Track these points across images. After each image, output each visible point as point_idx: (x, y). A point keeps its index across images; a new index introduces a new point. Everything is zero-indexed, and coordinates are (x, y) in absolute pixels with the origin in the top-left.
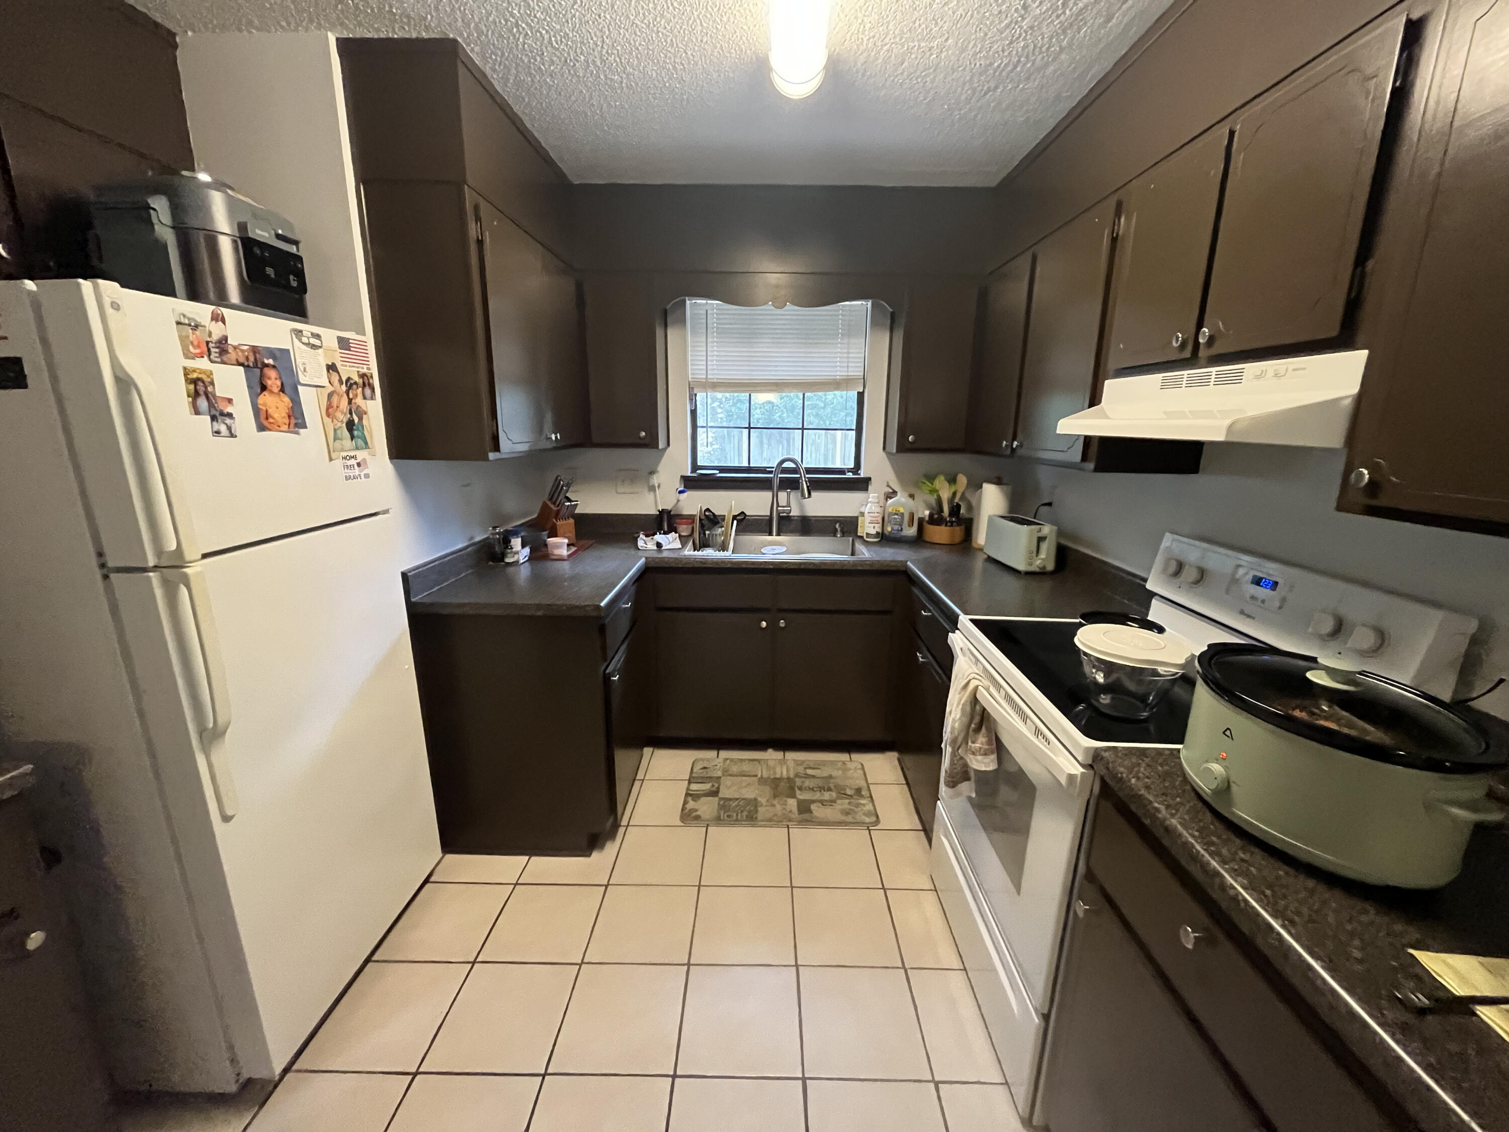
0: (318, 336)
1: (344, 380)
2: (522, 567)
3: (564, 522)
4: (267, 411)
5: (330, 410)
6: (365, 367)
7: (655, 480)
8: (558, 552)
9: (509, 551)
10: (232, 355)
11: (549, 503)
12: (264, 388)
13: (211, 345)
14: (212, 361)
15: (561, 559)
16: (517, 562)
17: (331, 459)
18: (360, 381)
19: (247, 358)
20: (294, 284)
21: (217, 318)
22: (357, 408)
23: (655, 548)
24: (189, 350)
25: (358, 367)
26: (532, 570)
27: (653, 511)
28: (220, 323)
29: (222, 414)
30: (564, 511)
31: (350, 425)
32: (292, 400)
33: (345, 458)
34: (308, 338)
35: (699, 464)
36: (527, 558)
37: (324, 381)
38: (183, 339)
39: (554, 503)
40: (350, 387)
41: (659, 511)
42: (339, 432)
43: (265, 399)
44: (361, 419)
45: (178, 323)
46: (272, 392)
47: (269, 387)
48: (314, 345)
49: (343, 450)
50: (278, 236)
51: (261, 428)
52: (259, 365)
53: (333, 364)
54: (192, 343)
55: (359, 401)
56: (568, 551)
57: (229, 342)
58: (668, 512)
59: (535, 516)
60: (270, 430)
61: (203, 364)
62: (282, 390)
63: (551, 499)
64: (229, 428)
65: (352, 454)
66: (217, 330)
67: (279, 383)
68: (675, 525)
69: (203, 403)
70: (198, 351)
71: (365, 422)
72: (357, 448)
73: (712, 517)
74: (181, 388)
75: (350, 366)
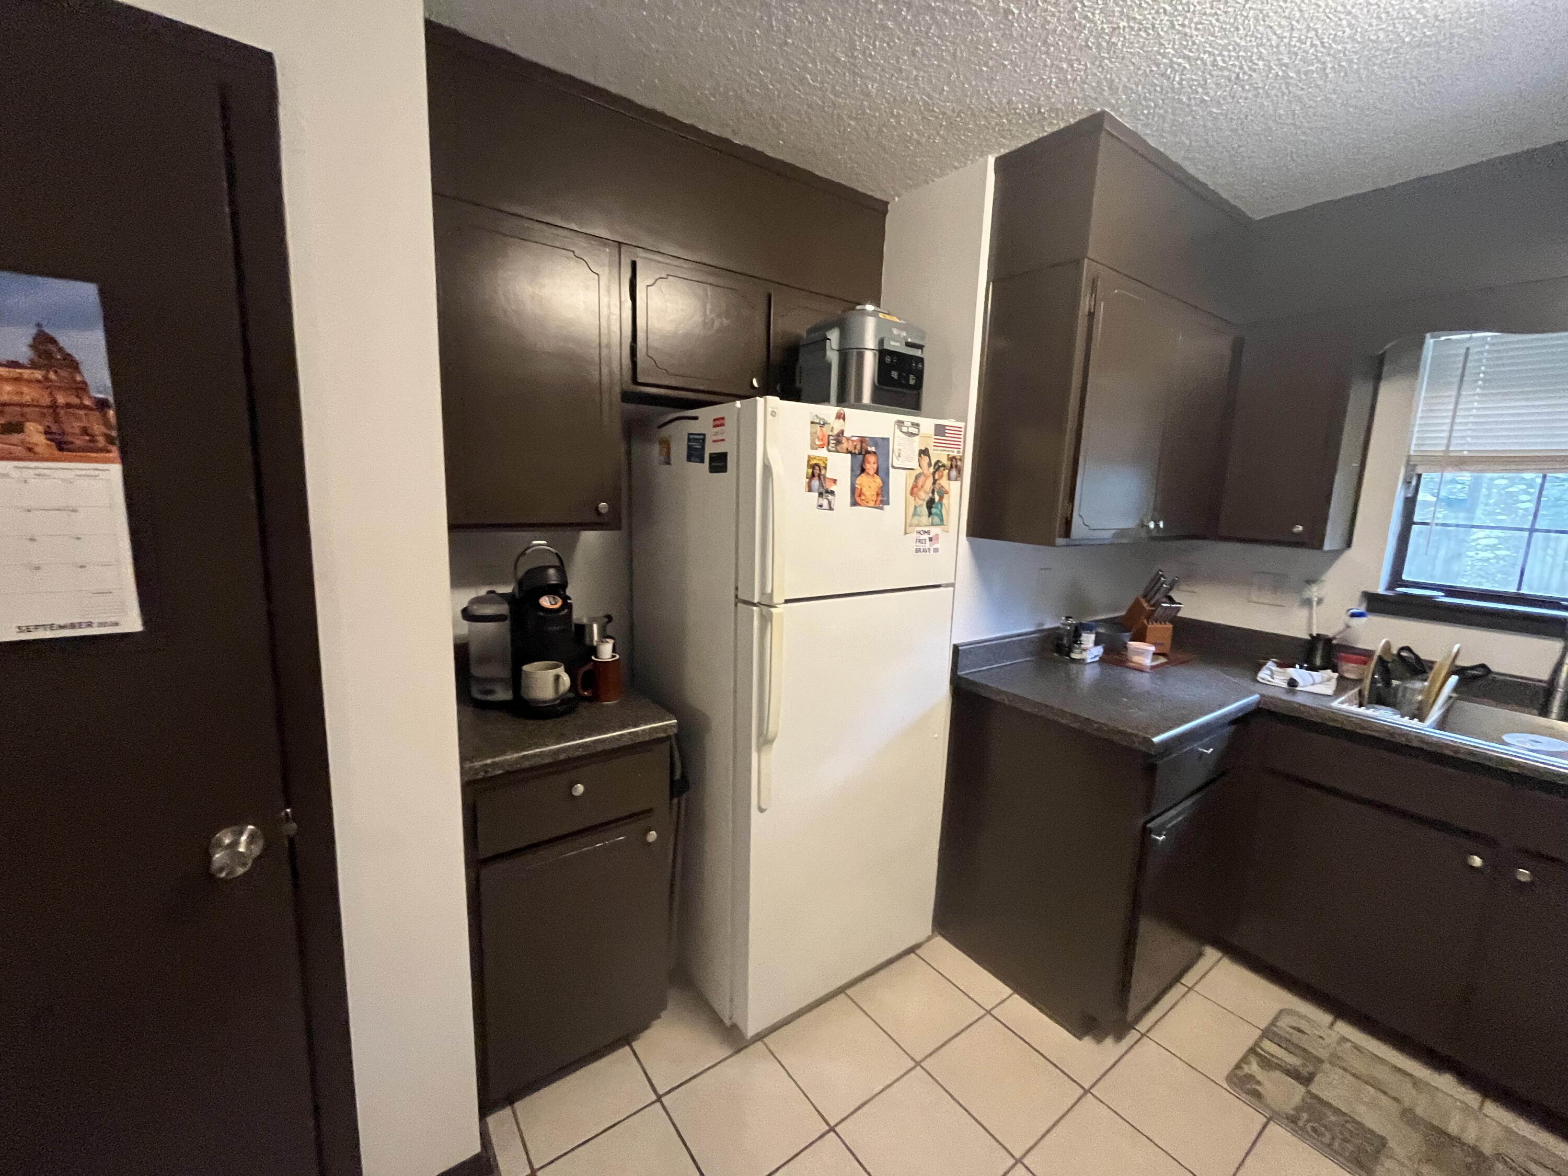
0: (916, 425)
1: (933, 463)
2: (1087, 667)
3: (1158, 626)
4: (861, 489)
5: (915, 489)
6: (956, 450)
7: (1314, 592)
8: (1137, 659)
9: (1076, 646)
10: (845, 445)
11: (1143, 601)
12: (863, 470)
13: (831, 438)
14: (829, 451)
15: (1140, 669)
16: (1083, 660)
17: (906, 533)
18: (948, 463)
19: (855, 448)
20: (912, 382)
21: (841, 416)
22: (940, 488)
23: (1285, 685)
24: (815, 443)
25: (949, 451)
26: (1102, 674)
27: (1303, 634)
28: (841, 420)
29: (827, 492)
30: (1159, 612)
31: (930, 504)
32: (883, 481)
33: (919, 532)
34: (908, 427)
35: (1404, 577)
36: (1097, 659)
37: (914, 464)
38: (813, 434)
39: (1148, 602)
40: (937, 470)
41: (1311, 635)
42: (918, 509)
43: (863, 480)
44: (941, 498)
45: (812, 423)
46: (868, 474)
47: (867, 471)
48: (912, 433)
49: (918, 525)
50: (908, 344)
51: (854, 503)
52: (863, 453)
53: (927, 449)
54: (818, 437)
55: (944, 482)
56: (1153, 660)
57: (845, 435)
58: (1328, 641)
59: (1123, 613)
60: (860, 505)
61: (823, 453)
62: (877, 473)
63: (1145, 596)
64: (830, 503)
65: (926, 529)
66: (837, 426)
67: (875, 466)
68: (1335, 661)
69: (816, 483)
70: (820, 443)
71: (945, 501)
72: (932, 525)
73: (1413, 661)
74: (803, 471)
75: (941, 451)
